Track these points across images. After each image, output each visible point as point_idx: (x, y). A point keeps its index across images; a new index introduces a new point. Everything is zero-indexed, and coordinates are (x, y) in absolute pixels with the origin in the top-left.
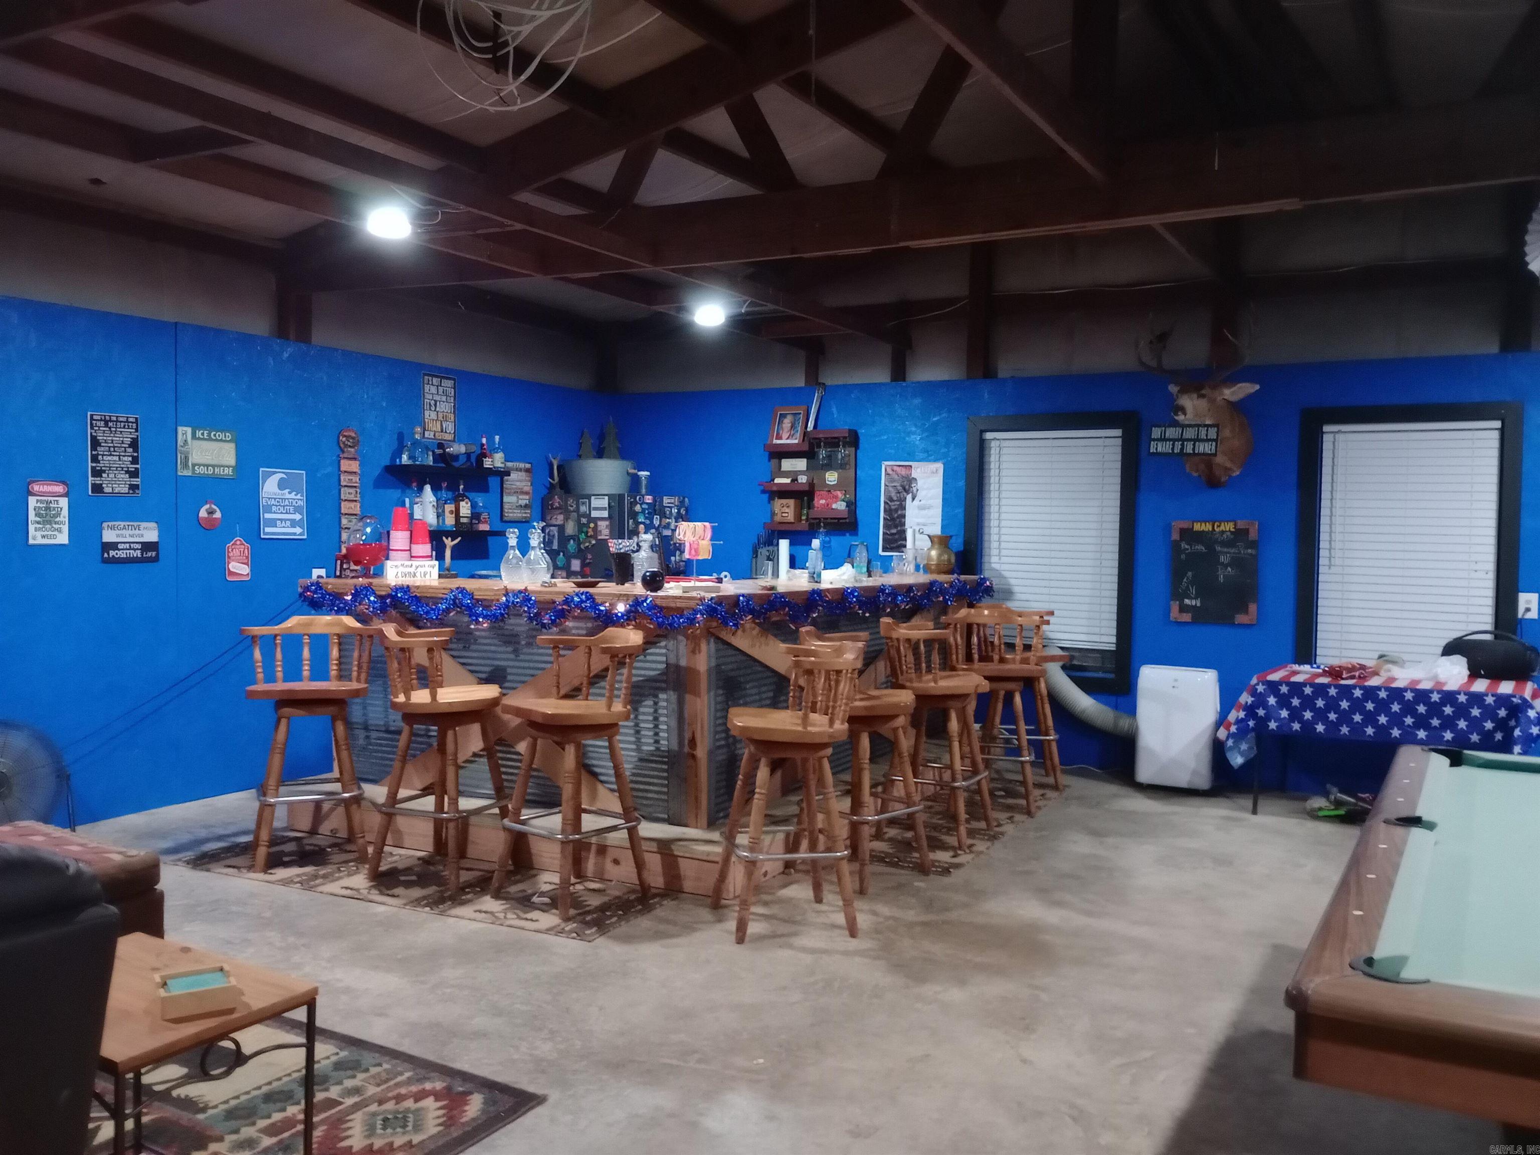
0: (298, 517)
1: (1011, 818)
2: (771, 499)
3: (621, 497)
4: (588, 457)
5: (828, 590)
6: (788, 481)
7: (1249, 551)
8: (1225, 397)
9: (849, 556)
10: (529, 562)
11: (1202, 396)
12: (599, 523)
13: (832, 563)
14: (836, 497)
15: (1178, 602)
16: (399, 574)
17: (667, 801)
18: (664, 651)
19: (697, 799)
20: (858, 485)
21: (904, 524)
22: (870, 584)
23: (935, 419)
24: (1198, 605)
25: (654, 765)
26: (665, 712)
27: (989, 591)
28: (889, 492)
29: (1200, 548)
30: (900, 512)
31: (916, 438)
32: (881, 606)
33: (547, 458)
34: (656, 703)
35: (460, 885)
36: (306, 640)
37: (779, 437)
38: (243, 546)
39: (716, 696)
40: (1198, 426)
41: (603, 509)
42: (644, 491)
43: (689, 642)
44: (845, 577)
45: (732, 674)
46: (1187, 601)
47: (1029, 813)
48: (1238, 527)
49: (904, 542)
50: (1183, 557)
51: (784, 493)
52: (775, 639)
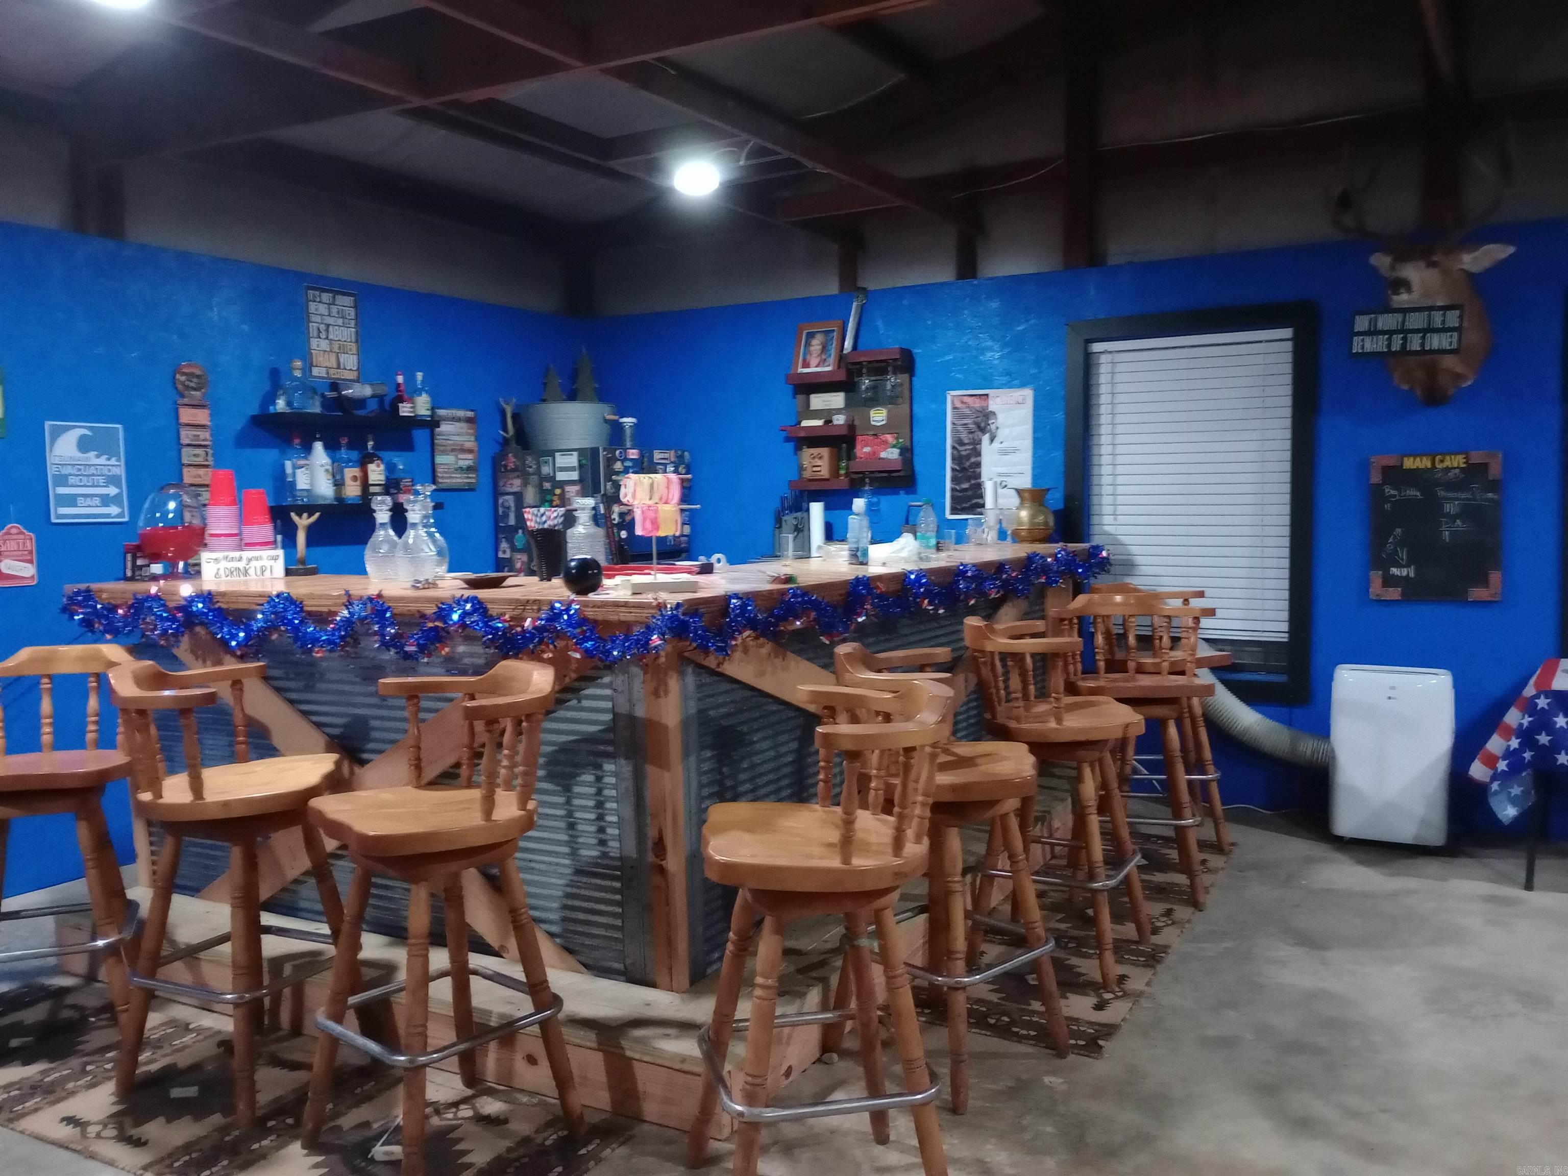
0: (112, 491)
1: (1169, 913)
2: (798, 449)
3: (594, 452)
4: (556, 400)
5: (880, 578)
6: (819, 423)
7: (1490, 495)
8: (1465, 267)
9: (907, 522)
10: (406, 547)
11: (1432, 265)
12: (568, 488)
13: (882, 536)
14: (885, 442)
15: (1381, 572)
16: (222, 572)
17: (621, 941)
18: (608, 692)
19: (670, 943)
20: (915, 425)
21: (979, 476)
22: (943, 564)
23: (1019, 328)
24: (1412, 575)
25: (599, 882)
26: (614, 793)
27: (1104, 565)
28: (958, 431)
29: (1413, 493)
30: (973, 460)
31: (994, 356)
32: (962, 597)
33: (498, 404)
34: (599, 779)
35: (259, 1113)
36: (45, 684)
37: (806, 365)
38: (22, 537)
39: (700, 761)
40: (1431, 309)
41: (572, 469)
42: (628, 444)
43: (648, 676)
44: (904, 554)
45: (724, 723)
46: (1395, 571)
47: (1196, 905)
48: (1473, 461)
49: (980, 501)
50: (1387, 506)
51: (814, 440)
52: (799, 658)
